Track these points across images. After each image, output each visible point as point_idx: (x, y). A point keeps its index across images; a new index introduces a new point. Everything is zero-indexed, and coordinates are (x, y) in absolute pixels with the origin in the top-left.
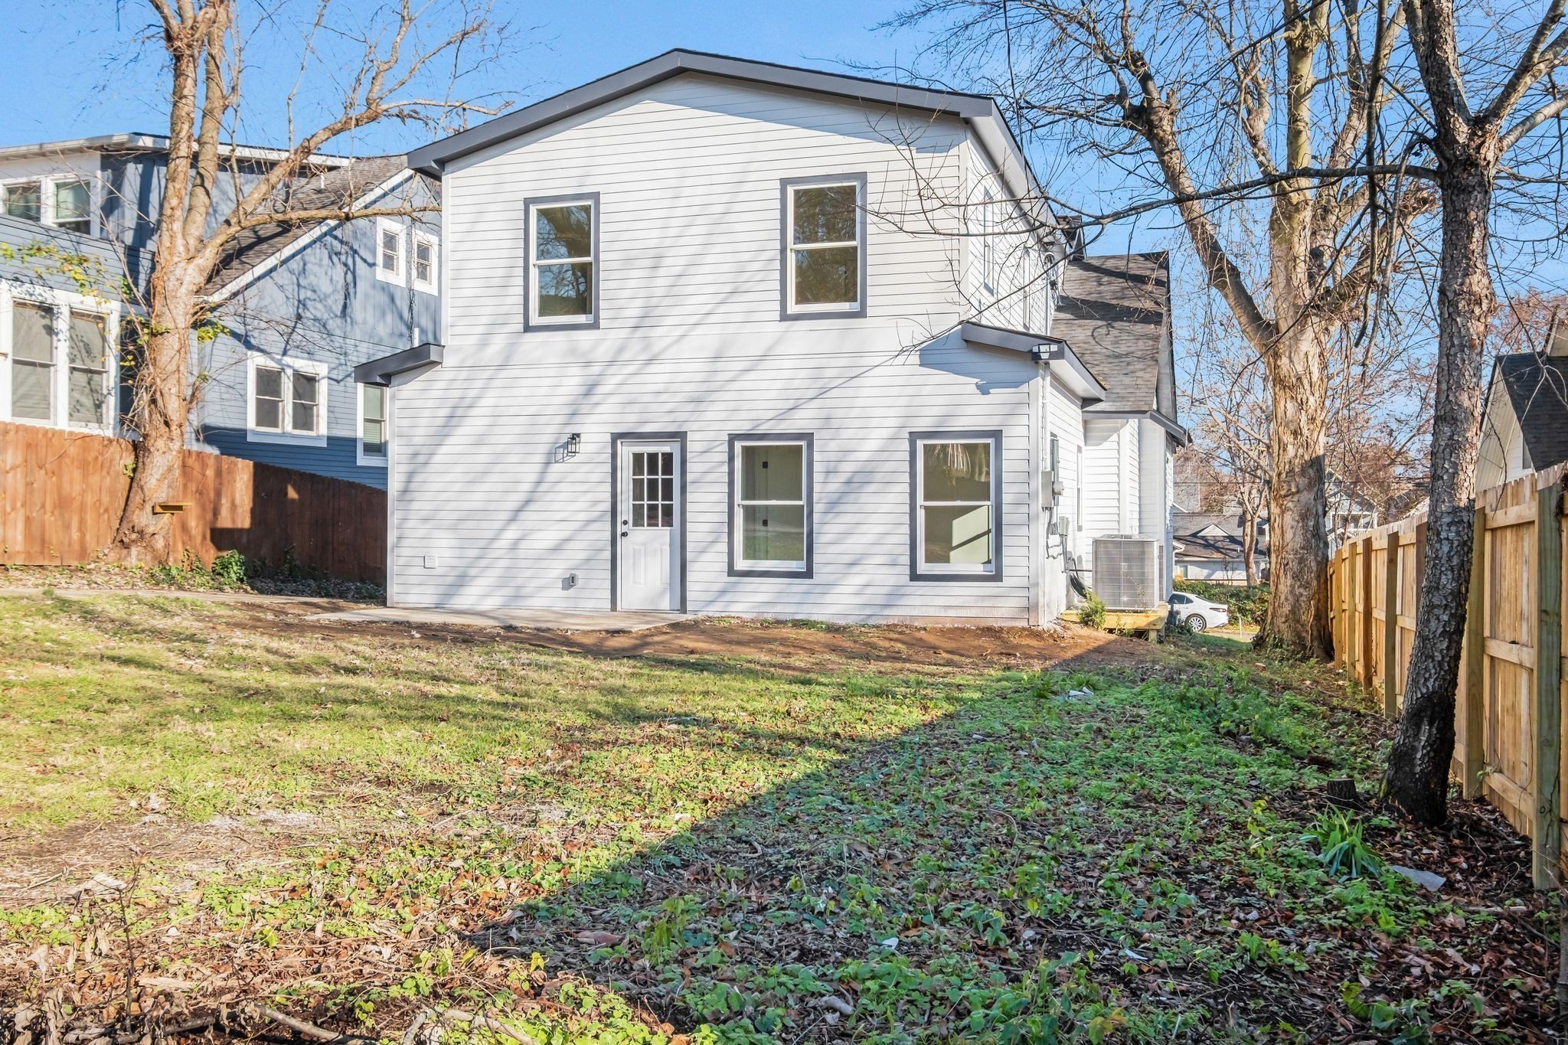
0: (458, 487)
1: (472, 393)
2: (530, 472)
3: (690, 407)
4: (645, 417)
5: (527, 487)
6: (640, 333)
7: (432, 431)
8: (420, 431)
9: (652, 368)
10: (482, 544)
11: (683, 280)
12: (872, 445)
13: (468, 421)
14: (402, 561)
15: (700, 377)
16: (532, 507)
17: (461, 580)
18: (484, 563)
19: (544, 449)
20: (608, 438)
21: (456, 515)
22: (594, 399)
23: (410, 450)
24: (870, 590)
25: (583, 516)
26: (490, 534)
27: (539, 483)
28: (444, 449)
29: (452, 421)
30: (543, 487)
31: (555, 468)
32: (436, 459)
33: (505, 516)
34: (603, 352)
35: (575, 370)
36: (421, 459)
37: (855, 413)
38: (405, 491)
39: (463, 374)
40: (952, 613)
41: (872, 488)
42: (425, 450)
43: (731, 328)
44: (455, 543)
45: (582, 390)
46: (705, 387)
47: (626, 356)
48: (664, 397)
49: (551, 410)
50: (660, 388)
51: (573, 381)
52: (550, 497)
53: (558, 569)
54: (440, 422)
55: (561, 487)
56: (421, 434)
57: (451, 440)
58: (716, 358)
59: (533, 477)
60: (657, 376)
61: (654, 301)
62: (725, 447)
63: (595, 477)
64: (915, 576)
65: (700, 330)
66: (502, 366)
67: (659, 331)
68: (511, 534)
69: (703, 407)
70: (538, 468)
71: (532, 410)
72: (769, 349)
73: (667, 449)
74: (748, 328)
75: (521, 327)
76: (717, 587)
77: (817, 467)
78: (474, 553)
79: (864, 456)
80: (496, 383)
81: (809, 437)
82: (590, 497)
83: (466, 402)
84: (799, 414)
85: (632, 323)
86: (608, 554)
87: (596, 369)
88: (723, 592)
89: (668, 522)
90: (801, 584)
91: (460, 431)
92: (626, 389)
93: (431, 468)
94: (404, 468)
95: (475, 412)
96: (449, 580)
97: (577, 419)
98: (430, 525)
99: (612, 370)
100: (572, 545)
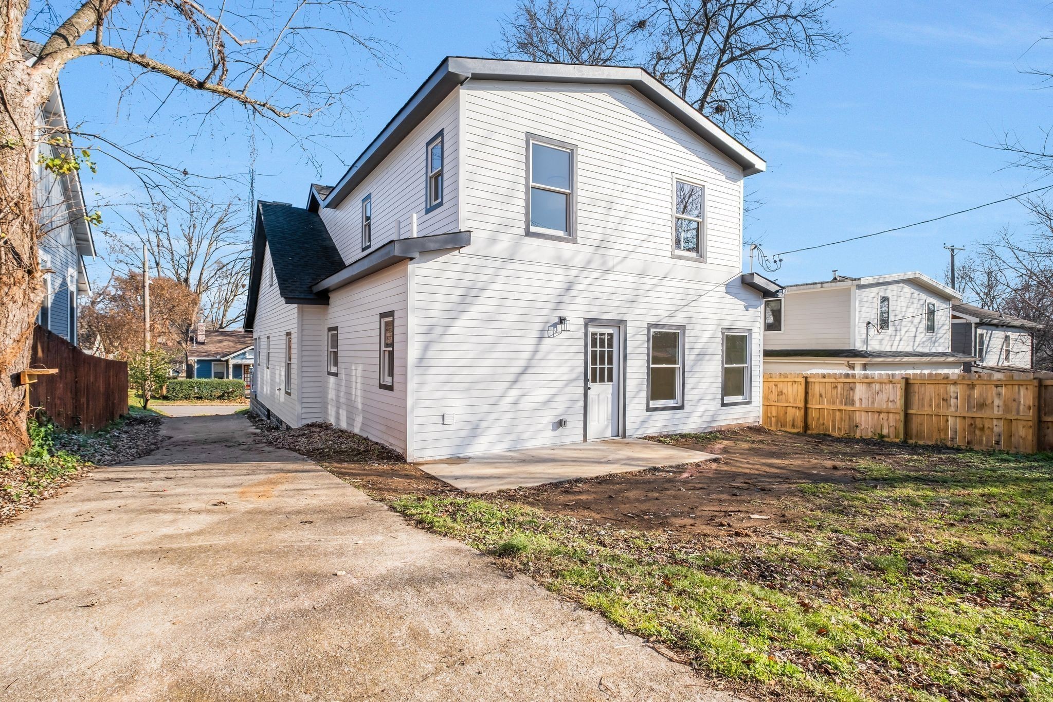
0: (471, 355)
1: (484, 278)
2: (528, 345)
3: (628, 305)
4: (605, 309)
5: (526, 355)
6: (601, 251)
7: (448, 306)
8: (437, 306)
9: (609, 276)
10: (492, 401)
11: (625, 221)
12: (708, 334)
13: (480, 300)
14: (419, 421)
15: (633, 286)
16: (531, 371)
17: (475, 431)
18: (493, 416)
19: (539, 327)
20: (582, 322)
21: (470, 378)
22: (573, 293)
23: (429, 322)
24: (706, 414)
25: (566, 377)
26: (498, 393)
27: (535, 352)
28: (459, 323)
29: (468, 298)
30: (539, 356)
31: (547, 341)
32: (453, 331)
33: (511, 378)
34: (579, 260)
35: (559, 271)
36: (438, 330)
37: (701, 316)
38: (421, 359)
39: (477, 262)
40: (735, 422)
41: (707, 357)
42: (442, 322)
43: (649, 258)
44: (467, 402)
45: (565, 286)
46: (636, 293)
47: (593, 266)
48: (614, 297)
49: (545, 298)
50: (612, 290)
51: (558, 280)
52: (543, 363)
53: (549, 417)
54: (455, 299)
55: (552, 356)
56: (437, 310)
57: (466, 315)
58: (642, 275)
59: (531, 348)
60: (611, 282)
61: (609, 232)
62: (646, 332)
63: (573, 349)
64: (723, 405)
65: (633, 255)
66: (509, 260)
67: (612, 252)
68: (514, 393)
69: (635, 305)
70: (534, 341)
71: (531, 297)
72: (667, 274)
73: (610, 331)
74: (657, 259)
75: (523, 232)
76: (641, 419)
77: (687, 346)
78: (485, 409)
79: (704, 340)
80: (503, 272)
81: (683, 328)
82: (570, 363)
83: (479, 285)
84: (679, 314)
85: (596, 243)
86: (582, 403)
87: (574, 272)
88: (643, 422)
89: (610, 379)
90: (679, 414)
91: (474, 308)
92: (592, 288)
93: (447, 338)
94: (421, 338)
95: (487, 293)
96: (463, 433)
97: (563, 306)
98: (448, 387)
99: (585, 274)
100: (558, 398)
